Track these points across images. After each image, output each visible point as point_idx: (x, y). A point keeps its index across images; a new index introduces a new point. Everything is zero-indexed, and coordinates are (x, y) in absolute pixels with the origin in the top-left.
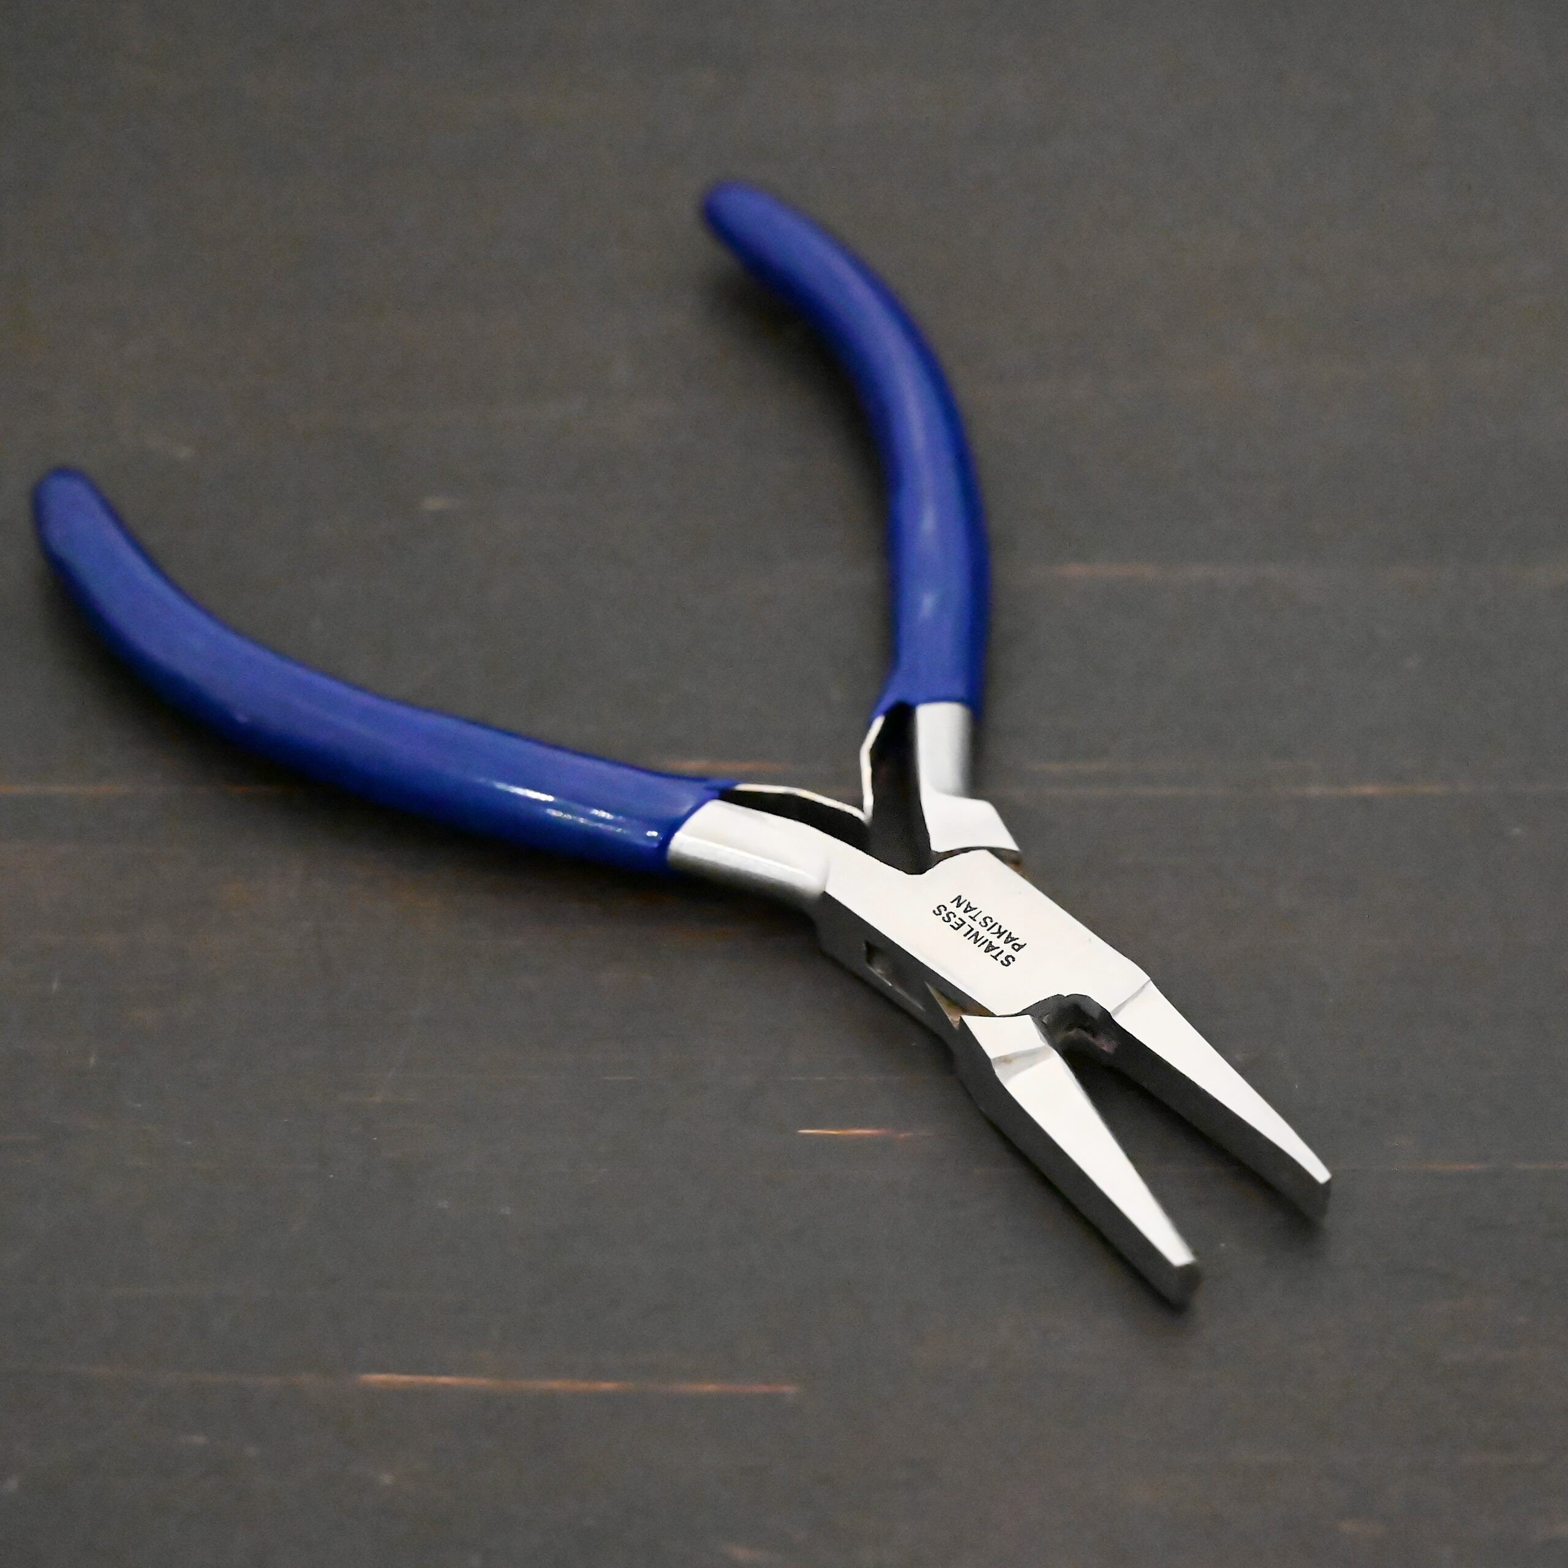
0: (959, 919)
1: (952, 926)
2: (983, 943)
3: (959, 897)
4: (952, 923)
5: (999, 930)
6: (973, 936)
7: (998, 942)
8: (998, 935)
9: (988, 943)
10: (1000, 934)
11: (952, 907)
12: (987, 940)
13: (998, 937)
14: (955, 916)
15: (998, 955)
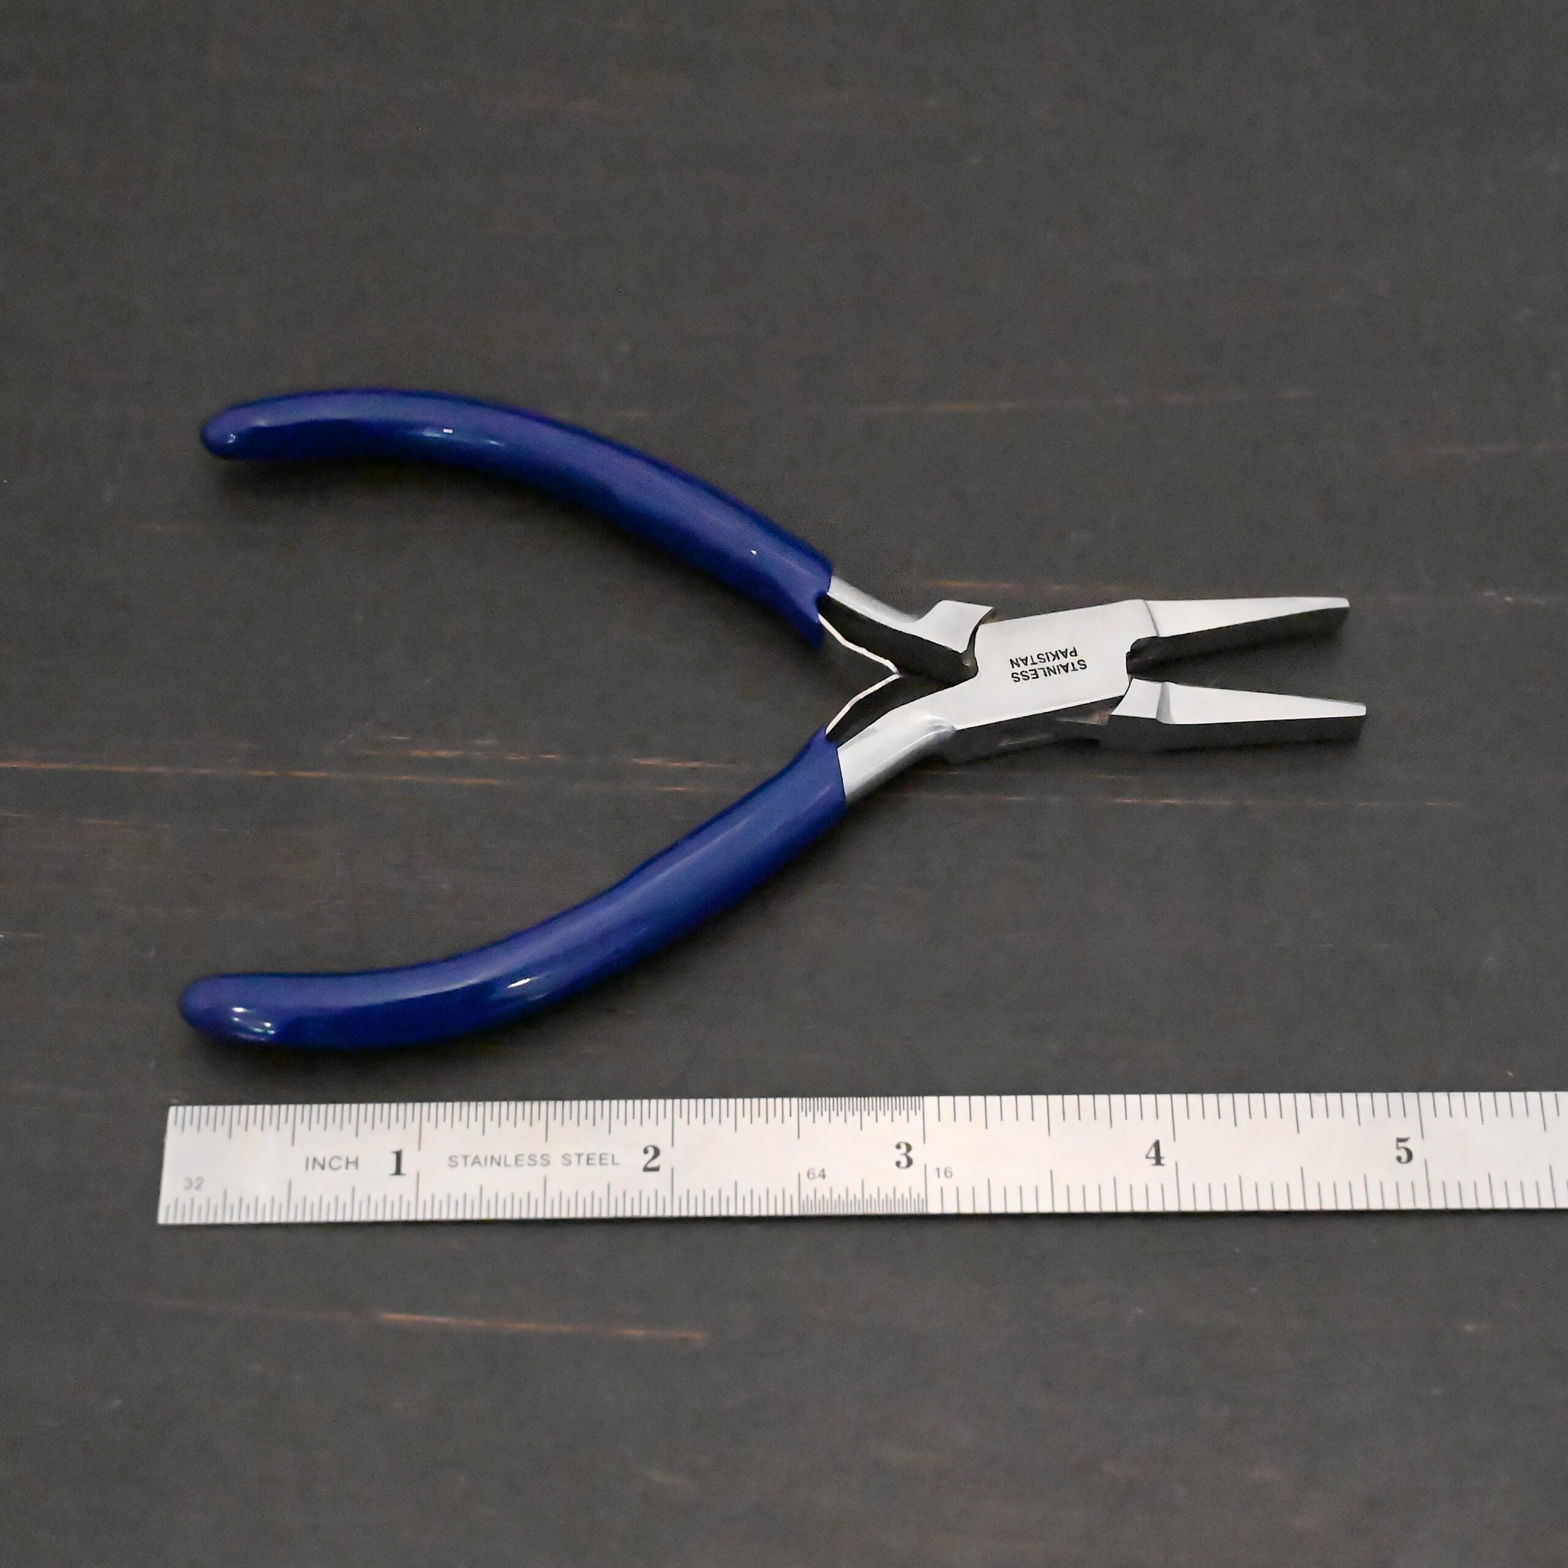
0: (1030, 670)
1: (1033, 678)
2: (1059, 670)
3: (1012, 661)
4: (1031, 677)
5: (1053, 655)
6: (1049, 672)
7: (1063, 661)
8: (1056, 659)
9: (1060, 667)
10: (1056, 656)
11: (1017, 669)
12: (1058, 667)
13: (1059, 658)
14: (1026, 672)
15: (1074, 668)
